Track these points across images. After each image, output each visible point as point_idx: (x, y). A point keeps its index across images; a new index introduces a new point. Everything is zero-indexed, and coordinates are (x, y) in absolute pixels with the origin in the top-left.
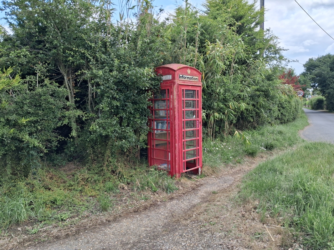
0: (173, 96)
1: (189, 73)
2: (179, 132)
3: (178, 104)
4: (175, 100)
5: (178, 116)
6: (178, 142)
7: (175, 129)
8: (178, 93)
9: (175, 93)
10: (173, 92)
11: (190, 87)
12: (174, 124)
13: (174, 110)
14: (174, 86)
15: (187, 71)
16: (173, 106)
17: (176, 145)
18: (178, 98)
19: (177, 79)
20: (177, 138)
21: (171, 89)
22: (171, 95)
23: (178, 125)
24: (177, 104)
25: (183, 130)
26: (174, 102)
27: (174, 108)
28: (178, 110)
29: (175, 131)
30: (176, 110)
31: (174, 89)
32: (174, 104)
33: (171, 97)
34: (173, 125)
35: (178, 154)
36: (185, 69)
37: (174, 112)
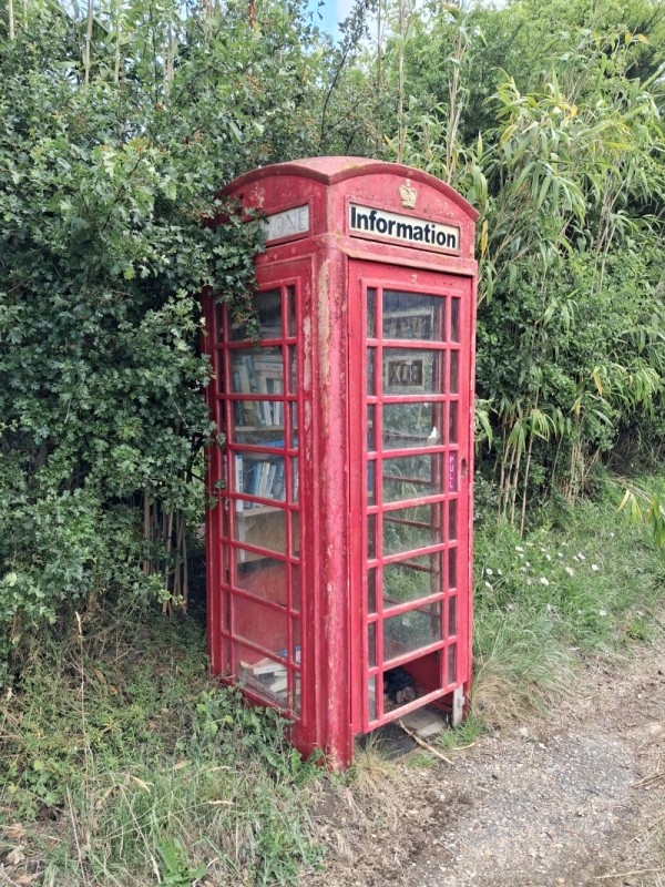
0: (316, 322)
1: (412, 205)
2: (345, 517)
3: (343, 369)
4: (326, 349)
5: (344, 431)
6: (339, 572)
7: (324, 504)
8: (344, 308)
9: (326, 306)
10: (317, 301)
11: (415, 276)
12: (320, 474)
13: (320, 399)
14: (318, 268)
15: (398, 193)
16: (318, 377)
17: (330, 589)
18: (342, 337)
19: (340, 226)
20: (335, 552)
21: (303, 285)
22: (304, 317)
23: (340, 485)
24: (336, 368)
25: (370, 509)
26: (318, 356)
27: (319, 390)
28: (343, 402)
29: (324, 517)
30: (332, 402)
31: (322, 282)
32: (318, 366)
33: (307, 330)
34: (316, 485)
35: (339, 636)
36: (387, 177)
37: (321, 411)
